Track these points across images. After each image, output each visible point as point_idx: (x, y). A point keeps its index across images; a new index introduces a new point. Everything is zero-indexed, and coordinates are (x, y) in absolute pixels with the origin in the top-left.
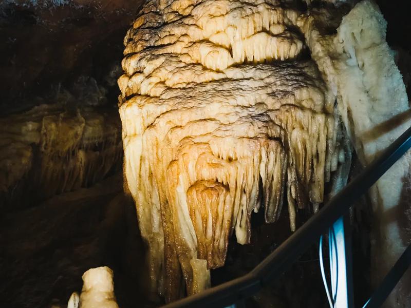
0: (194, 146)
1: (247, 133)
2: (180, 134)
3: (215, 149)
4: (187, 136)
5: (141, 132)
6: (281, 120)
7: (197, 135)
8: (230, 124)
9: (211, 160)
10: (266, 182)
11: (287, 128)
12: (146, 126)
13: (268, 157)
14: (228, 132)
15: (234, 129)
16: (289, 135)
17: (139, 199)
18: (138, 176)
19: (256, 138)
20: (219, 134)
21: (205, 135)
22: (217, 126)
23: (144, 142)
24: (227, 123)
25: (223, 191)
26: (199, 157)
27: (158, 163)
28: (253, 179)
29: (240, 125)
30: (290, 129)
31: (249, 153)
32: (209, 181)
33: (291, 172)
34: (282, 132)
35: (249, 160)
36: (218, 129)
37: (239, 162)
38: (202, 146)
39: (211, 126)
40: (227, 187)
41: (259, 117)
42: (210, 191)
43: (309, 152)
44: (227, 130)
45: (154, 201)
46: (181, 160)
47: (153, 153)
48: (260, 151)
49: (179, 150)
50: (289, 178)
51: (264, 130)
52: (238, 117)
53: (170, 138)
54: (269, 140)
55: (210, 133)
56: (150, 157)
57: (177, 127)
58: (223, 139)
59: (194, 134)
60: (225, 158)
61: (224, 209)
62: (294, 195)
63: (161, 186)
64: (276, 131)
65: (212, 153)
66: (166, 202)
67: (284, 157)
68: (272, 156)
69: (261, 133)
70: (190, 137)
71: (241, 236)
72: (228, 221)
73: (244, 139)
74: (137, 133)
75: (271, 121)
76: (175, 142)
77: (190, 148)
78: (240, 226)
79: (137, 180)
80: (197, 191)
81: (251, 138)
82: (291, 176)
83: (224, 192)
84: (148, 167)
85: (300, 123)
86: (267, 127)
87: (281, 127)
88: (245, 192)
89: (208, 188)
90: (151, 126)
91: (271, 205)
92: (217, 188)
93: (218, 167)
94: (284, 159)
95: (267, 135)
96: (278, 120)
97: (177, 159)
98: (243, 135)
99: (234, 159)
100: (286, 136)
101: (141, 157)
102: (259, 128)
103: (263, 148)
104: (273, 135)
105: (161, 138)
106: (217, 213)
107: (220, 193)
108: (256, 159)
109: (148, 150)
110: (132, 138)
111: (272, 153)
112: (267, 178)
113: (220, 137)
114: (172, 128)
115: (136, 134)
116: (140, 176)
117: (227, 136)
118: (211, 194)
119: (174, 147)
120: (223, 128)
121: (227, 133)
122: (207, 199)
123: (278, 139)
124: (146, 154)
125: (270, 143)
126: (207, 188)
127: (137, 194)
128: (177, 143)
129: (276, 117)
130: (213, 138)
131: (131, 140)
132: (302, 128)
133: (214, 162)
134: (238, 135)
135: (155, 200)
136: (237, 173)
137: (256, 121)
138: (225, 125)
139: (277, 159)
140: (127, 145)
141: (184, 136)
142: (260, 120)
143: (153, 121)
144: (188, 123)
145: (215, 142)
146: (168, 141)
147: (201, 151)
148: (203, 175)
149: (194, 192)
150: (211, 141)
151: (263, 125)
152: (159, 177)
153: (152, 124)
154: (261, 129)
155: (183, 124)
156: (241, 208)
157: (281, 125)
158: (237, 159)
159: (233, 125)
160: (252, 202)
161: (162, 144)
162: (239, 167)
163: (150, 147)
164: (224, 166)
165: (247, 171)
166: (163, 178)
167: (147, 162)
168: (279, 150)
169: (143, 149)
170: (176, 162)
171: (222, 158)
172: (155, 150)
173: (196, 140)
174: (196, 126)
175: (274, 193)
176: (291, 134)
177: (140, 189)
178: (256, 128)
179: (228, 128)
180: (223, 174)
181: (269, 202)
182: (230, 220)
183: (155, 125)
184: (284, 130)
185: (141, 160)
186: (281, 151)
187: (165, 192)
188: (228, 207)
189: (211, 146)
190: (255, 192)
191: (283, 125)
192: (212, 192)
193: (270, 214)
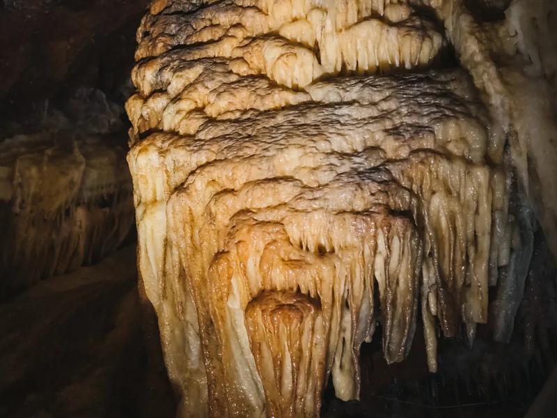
0: (256, 228)
1: (351, 203)
2: (233, 204)
3: (294, 233)
4: (244, 208)
5: (165, 196)
6: (411, 179)
7: (262, 207)
8: (320, 187)
9: (287, 253)
10: (386, 290)
11: (422, 193)
12: (173, 187)
13: (389, 247)
14: (317, 202)
15: (328, 197)
16: (426, 205)
17: (163, 315)
18: (160, 273)
19: (366, 213)
20: (302, 205)
21: (275, 207)
22: (297, 191)
23: (170, 215)
24: (315, 185)
25: (310, 310)
26: (265, 249)
27: (194, 255)
28: (363, 286)
29: (338, 188)
30: (426, 195)
31: (356, 240)
32: (284, 292)
33: (428, 268)
34: (414, 201)
35: (356, 254)
36: (299, 197)
37: (337, 256)
38: (271, 229)
39: (286, 192)
40: (316, 302)
41: (372, 175)
42: (286, 311)
43: (461, 234)
44: (315, 199)
45: (188, 318)
46: (234, 252)
47: (186, 235)
48: (375, 237)
49: (230, 234)
50: (425, 279)
51: (381, 199)
52: (334, 174)
53: (213, 211)
54: (391, 216)
55: (285, 204)
56: (182, 243)
57: (227, 191)
58: (309, 215)
59: (257, 205)
60: (312, 248)
61: (312, 343)
62: (433, 310)
63: (201, 293)
64: (402, 198)
65: (288, 239)
66: (208, 323)
67: (418, 245)
68: (396, 244)
69: (375, 204)
70: (251, 211)
71: (343, 386)
72: (320, 363)
73: (347, 216)
74: (158, 199)
75: (394, 180)
76: (223, 219)
77: (249, 231)
78: (341, 367)
79: (158, 281)
80: (262, 311)
81: (358, 213)
82: (429, 277)
83: (313, 312)
84: (176, 259)
85: (445, 183)
86: (387, 192)
87: (410, 191)
88: (348, 307)
89: (284, 305)
90: (180, 188)
91: (395, 330)
92: (299, 305)
93: (300, 267)
94: (418, 249)
95: (387, 206)
96: (406, 178)
97: (226, 250)
98: (344, 206)
99: (328, 250)
100: (419, 206)
101: (166, 240)
102: (373, 194)
103: (380, 230)
104: (397, 206)
105: (199, 210)
106: (300, 350)
107: (305, 315)
108: (367, 251)
109: (176, 231)
110: (150, 206)
111: (396, 238)
112: (388, 285)
113: (303, 211)
114: (218, 194)
115: (156, 201)
116: (164, 274)
117: (316, 210)
118: (289, 318)
119: (221, 227)
120: (309, 195)
121: (316, 205)
122: (282, 325)
123: (405, 214)
124: (173, 236)
125: (392, 222)
126: (281, 307)
127: (161, 305)
128: (227, 222)
129: (403, 174)
130: (289, 214)
131: (148, 212)
132: (449, 192)
133: (293, 257)
134: (336, 208)
135: (191, 316)
136: (334, 277)
137: (367, 181)
138: (311, 189)
139: (406, 249)
140: (141, 220)
141: (238, 208)
142: (374, 181)
143: (184, 178)
144: (245, 184)
145: (293, 221)
146: (211, 217)
147: (268, 239)
148: (274, 280)
149: (258, 312)
150: (287, 219)
151: (379, 188)
152: (197, 278)
153: (183, 184)
154: (377, 196)
155: (237, 186)
156: (342, 335)
157: (411, 187)
158: (333, 251)
159: (326, 190)
160: (362, 326)
161: (200, 222)
162: (338, 264)
163: (180, 225)
164: (309, 264)
165: (352, 272)
166: (203, 279)
167: (175, 251)
168: (409, 234)
169: (168, 227)
170: (225, 256)
171: (307, 249)
172: (188, 230)
173: (260, 217)
174: (258, 191)
175: (399, 310)
176: (429, 203)
177: (164, 297)
178: (367, 194)
179: (317, 194)
180: (309, 278)
181: (392, 326)
182: (324, 363)
183: (187, 188)
184: (417, 196)
185: (165, 246)
186: (413, 235)
187: (208, 305)
188: (319, 337)
189: (286, 227)
190: (366, 309)
191: (415, 187)
192: (292, 314)
193: (393, 347)
